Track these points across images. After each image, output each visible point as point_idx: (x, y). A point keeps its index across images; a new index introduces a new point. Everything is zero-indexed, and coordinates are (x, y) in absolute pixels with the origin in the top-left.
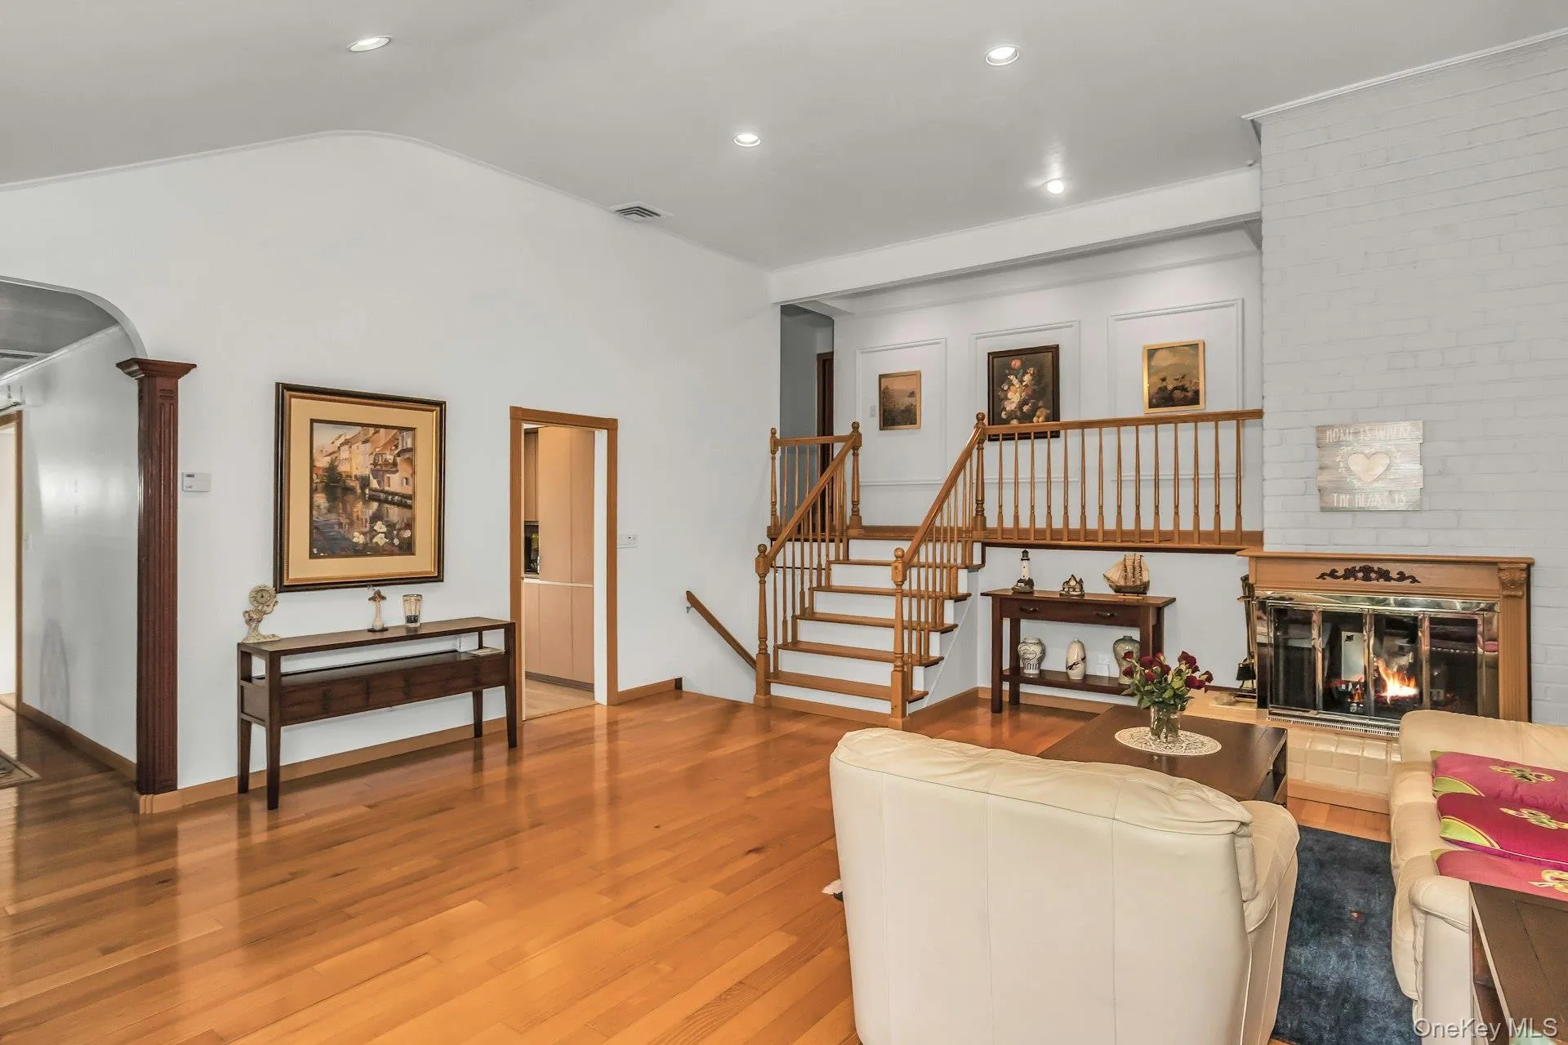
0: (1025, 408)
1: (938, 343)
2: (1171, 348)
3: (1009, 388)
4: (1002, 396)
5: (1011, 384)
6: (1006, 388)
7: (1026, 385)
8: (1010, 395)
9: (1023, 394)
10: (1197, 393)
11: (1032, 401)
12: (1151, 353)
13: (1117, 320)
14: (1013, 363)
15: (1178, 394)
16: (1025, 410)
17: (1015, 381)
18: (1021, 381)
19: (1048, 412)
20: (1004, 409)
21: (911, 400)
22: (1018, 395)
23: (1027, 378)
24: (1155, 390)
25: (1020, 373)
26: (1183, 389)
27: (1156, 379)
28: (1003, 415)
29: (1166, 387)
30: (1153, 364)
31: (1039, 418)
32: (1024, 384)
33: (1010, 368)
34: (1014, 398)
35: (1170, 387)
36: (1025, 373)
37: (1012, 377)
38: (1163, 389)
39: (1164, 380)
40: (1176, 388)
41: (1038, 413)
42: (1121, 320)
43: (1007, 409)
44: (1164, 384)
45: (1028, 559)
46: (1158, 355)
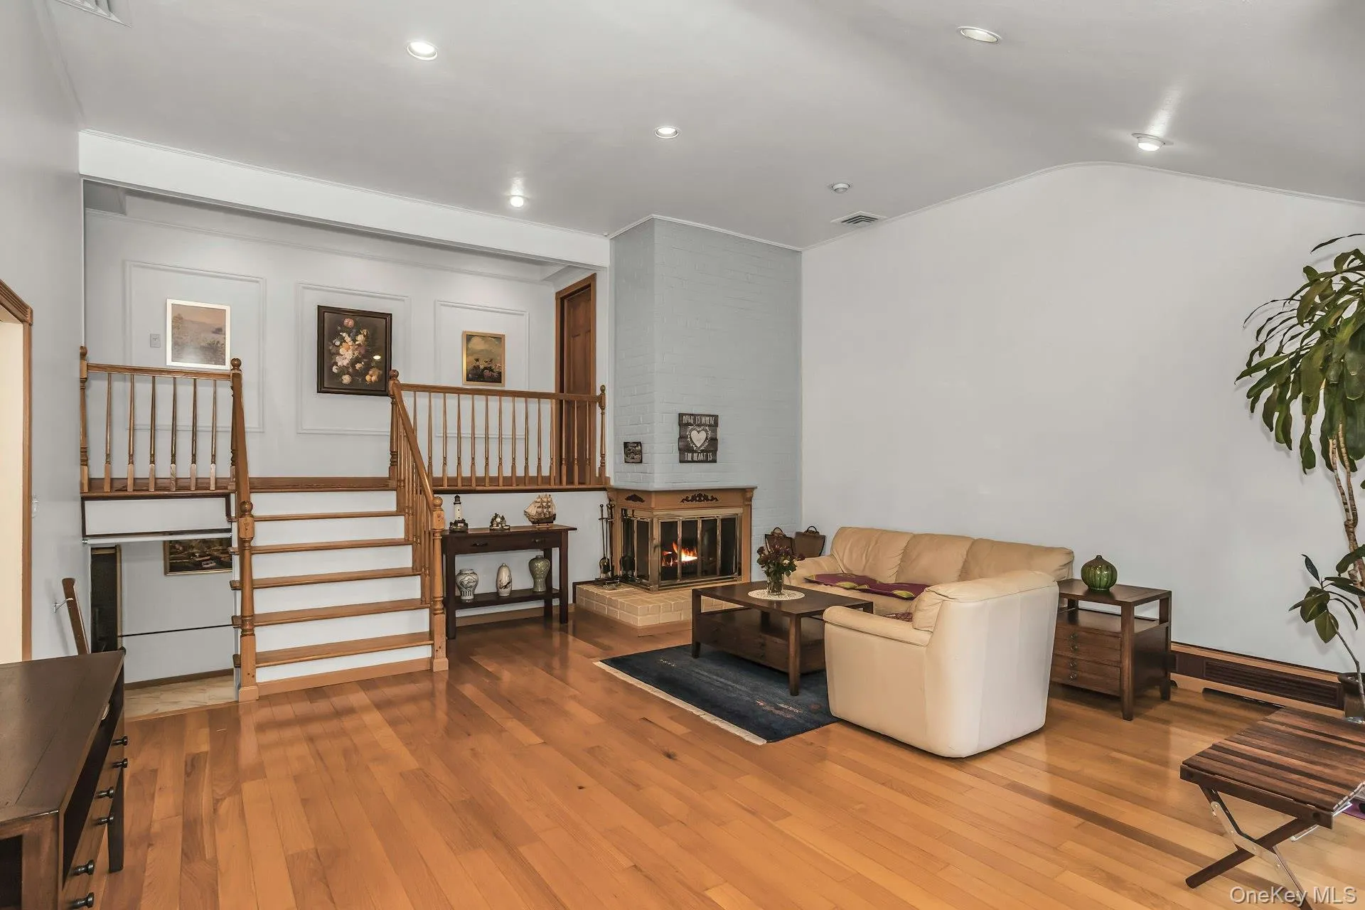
0: (358, 366)
1: (257, 282)
2: (484, 337)
3: (341, 344)
4: (334, 350)
5: (343, 340)
6: (338, 343)
7: (359, 345)
8: (342, 351)
9: (356, 353)
10: (500, 373)
11: (365, 360)
12: (469, 337)
13: (442, 305)
14: (346, 321)
15: (487, 373)
16: (357, 368)
17: (348, 339)
18: (354, 340)
19: (381, 372)
20: (336, 364)
21: (217, 337)
22: (350, 352)
23: (360, 338)
24: (471, 367)
25: (354, 332)
26: (491, 370)
27: (472, 358)
28: (335, 369)
29: (478, 366)
30: (470, 347)
31: (371, 376)
32: (357, 343)
33: (341, 324)
34: (346, 355)
35: (482, 367)
36: (358, 333)
37: (344, 335)
38: (476, 368)
39: (477, 360)
40: (485, 368)
41: (370, 372)
42: (444, 305)
43: (339, 364)
44: (478, 363)
45: (460, 503)
46: (474, 340)
